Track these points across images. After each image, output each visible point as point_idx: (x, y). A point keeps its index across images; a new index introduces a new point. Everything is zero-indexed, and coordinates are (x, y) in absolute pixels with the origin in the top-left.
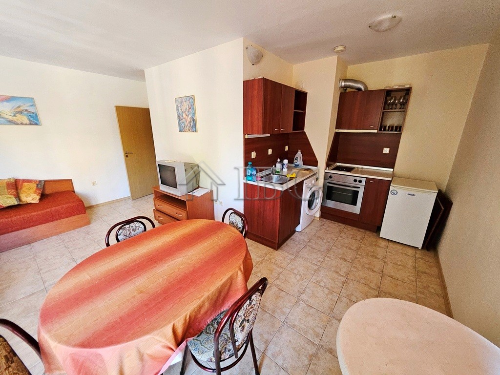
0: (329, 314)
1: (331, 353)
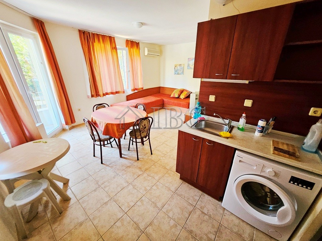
0: (114, 198)
1: (94, 190)
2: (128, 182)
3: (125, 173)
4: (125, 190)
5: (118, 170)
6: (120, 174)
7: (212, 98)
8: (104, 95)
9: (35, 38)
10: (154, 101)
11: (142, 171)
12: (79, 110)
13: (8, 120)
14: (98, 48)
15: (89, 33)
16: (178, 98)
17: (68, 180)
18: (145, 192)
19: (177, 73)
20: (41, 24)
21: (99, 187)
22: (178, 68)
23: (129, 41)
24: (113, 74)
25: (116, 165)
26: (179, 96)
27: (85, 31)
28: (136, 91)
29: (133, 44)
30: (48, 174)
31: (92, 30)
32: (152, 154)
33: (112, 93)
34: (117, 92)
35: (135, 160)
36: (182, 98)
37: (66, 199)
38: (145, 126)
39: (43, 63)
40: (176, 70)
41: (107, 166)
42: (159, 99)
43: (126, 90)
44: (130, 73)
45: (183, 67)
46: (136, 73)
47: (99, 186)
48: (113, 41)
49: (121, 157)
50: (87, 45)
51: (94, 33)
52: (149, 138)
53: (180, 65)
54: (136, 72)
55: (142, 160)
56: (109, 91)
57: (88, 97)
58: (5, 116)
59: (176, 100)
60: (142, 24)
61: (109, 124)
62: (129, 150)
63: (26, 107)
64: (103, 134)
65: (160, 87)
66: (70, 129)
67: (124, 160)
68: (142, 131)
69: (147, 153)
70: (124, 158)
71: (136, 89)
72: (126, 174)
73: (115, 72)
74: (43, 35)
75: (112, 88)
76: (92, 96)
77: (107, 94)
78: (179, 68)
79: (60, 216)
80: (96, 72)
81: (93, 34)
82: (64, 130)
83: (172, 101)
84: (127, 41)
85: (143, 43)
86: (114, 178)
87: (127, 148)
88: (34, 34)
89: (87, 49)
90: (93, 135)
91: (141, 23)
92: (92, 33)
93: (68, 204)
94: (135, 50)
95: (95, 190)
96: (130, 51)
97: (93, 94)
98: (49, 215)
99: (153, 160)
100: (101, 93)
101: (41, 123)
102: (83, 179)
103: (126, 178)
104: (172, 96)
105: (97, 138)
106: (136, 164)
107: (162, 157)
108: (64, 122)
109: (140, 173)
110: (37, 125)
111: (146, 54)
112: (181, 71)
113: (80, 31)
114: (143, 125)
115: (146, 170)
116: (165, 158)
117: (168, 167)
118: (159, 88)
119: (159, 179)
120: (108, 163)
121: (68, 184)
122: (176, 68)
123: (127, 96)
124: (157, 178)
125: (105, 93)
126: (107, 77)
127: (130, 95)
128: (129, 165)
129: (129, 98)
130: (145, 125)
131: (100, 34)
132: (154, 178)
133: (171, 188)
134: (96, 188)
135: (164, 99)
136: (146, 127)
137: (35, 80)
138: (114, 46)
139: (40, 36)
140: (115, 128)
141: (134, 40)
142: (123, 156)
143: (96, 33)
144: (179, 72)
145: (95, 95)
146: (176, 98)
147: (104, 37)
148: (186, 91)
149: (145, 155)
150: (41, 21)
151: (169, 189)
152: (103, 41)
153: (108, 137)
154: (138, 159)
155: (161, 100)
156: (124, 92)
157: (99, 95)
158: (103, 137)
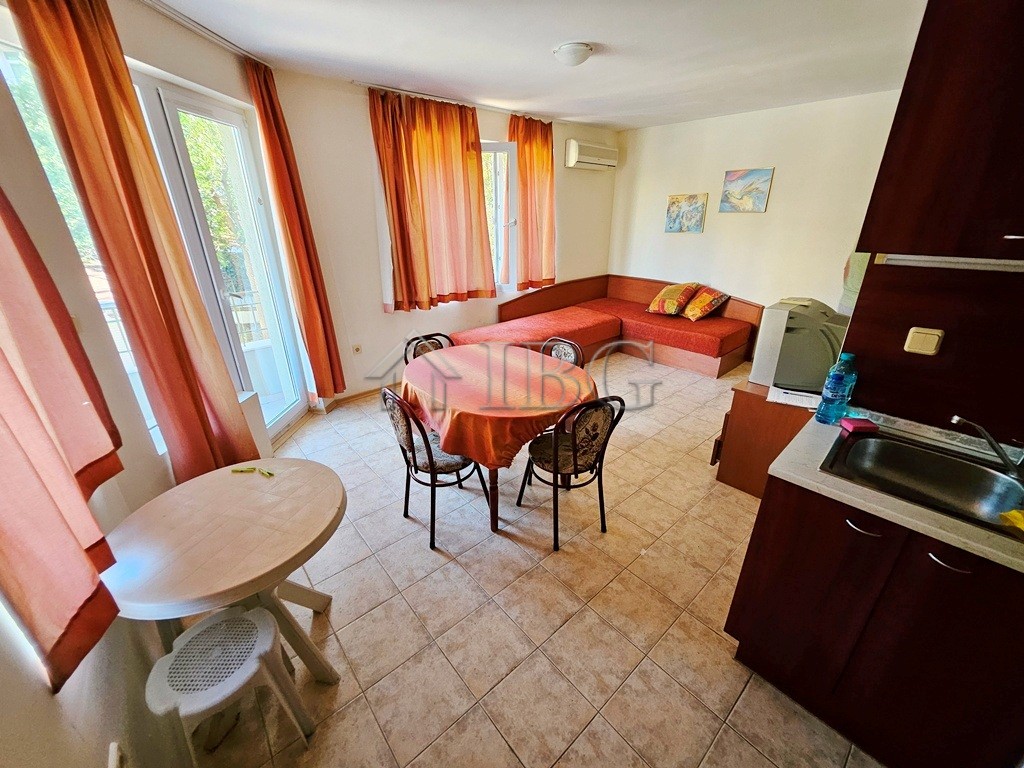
0: (486, 705)
2: (530, 642)
3: (515, 597)
4: (526, 676)
5: (489, 580)
6: (498, 599)
7: (921, 341)
8: (432, 302)
9: (247, 122)
10: (590, 324)
11: (577, 598)
12: (357, 350)
13: (165, 385)
14: (425, 144)
15: (399, 97)
16: (679, 316)
17: (328, 601)
18: (600, 699)
19: (677, 226)
20: (265, 77)
21: (430, 646)
22: (682, 211)
23: (521, 120)
24: (463, 234)
25: (479, 561)
26: (682, 308)
27: (386, 93)
28: (531, 290)
29: (531, 129)
30: (272, 590)
31: (407, 88)
32: (604, 529)
33: (456, 297)
34: (472, 294)
35: (546, 550)
36: (693, 319)
37: (323, 680)
38: (594, 430)
39: (263, 201)
40: (674, 216)
41: (452, 558)
42: (606, 317)
43: (500, 288)
44: (517, 231)
45: (704, 206)
46: (535, 227)
47: (431, 642)
48: (470, 121)
49: (495, 528)
50: (391, 137)
51: (413, 96)
52: (599, 474)
53: (692, 197)
54: (534, 224)
55: (571, 550)
56: (448, 290)
57: (385, 308)
58: (159, 373)
59: (671, 322)
60: (592, 48)
61: (468, 415)
62: (519, 504)
63: (215, 345)
64: (445, 449)
65: (608, 276)
66: (330, 409)
67: (506, 541)
68: (583, 447)
69: (585, 526)
70: (507, 535)
71: (531, 284)
72: (519, 602)
73: (470, 227)
74: (269, 110)
75: (456, 282)
76: (398, 306)
77: (442, 298)
78: (685, 207)
79: (306, 749)
80: (415, 226)
81: (412, 101)
82: (311, 412)
83: (655, 327)
84: (515, 119)
85: (566, 124)
86: (479, 612)
87: (512, 495)
88: (243, 112)
89: (390, 151)
90: (412, 449)
91: (587, 45)
92: (407, 96)
93: (333, 698)
94: (537, 149)
95: (417, 657)
96: (521, 153)
97: (400, 299)
98: (272, 733)
99: (611, 555)
100: (424, 297)
101: (253, 390)
102: (374, 604)
103: (520, 620)
104: (653, 307)
105: (422, 458)
106: (549, 563)
107: (646, 547)
108: (313, 389)
109: (571, 606)
110: (242, 397)
111: (572, 162)
112: (694, 221)
113: (372, 92)
114: (589, 427)
115: (592, 595)
116: (654, 554)
117: (676, 597)
118: (606, 279)
119: (650, 647)
120: (452, 549)
121: (327, 616)
122: (674, 208)
123: (502, 307)
124: (639, 638)
125: (435, 296)
126: (445, 247)
127: (510, 302)
128: (525, 565)
129: (507, 312)
130: (595, 427)
131: (433, 98)
132: (626, 635)
133: (704, 696)
134: (422, 649)
135: (624, 320)
136: (597, 435)
137: (233, 250)
138: (472, 138)
139: (261, 113)
140: (488, 434)
141: (534, 114)
142: (500, 525)
143: (419, 96)
144: (686, 223)
145: (406, 301)
146: (670, 316)
147: (442, 107)
148: (710, 291)
149: (579, 531)
150: (266, 67)
151: (698, 704)
152: (440, 122)
153: (457, 458)
154: (556, 548)
155: (614, 320)
156: (493, 294)
157: (417, 303)
158: (441, 458)
